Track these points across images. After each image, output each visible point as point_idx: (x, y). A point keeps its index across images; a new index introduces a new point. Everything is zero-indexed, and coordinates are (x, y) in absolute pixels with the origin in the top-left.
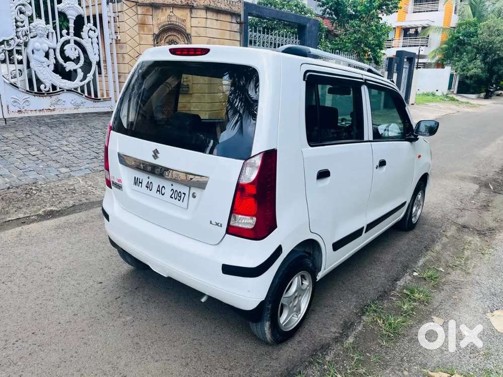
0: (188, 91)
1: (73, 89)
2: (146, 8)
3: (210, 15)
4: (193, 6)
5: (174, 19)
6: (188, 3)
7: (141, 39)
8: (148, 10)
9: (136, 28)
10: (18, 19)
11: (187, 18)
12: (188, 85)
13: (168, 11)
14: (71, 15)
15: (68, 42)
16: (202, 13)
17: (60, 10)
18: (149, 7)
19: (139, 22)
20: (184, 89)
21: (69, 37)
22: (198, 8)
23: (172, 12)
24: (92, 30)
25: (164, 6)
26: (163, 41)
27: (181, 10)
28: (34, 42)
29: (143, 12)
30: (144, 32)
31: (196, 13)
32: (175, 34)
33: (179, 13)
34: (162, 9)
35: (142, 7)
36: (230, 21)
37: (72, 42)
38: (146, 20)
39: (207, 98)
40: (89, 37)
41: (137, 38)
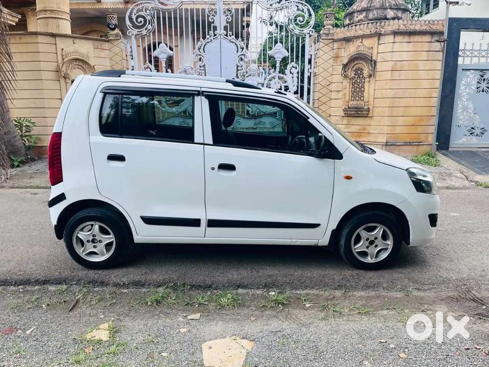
0: (368, 114)
1: (272, 114)
2: (340, 43)
3: (399, 38)
4: (380, 34)
5: (362, 48)
6: (376, 31)
7: (333, 70)
8: (342, 45)
9: (331, 61)
10: (239, 65)
11: (374, 45)
12: (368, 108)
13: (358, 42)
14: (278, 58)
15: (274, 78)
16: (390, 38)
17: (269, 55)
18: (342, 42)
19: (334, 56)
20: (364, 112)
21: (275, 74)
22: (386, 34)
23: (362, 42)
24: (294, 67)
25: (355, 39)
26: (350, 70)
27: (370, 38)
28: (248, 80)
29: (338, 46)
30: (337, 64)
31: (384, 39)
32: (361, 62)
33: (367, 42)
34: (353, 41)
35: (338, 42)
36: (429, 41)
37: (277, 78)
38: (340, 53)
39: (386, 121)
40: (291, 73)
41: (330, 70)
